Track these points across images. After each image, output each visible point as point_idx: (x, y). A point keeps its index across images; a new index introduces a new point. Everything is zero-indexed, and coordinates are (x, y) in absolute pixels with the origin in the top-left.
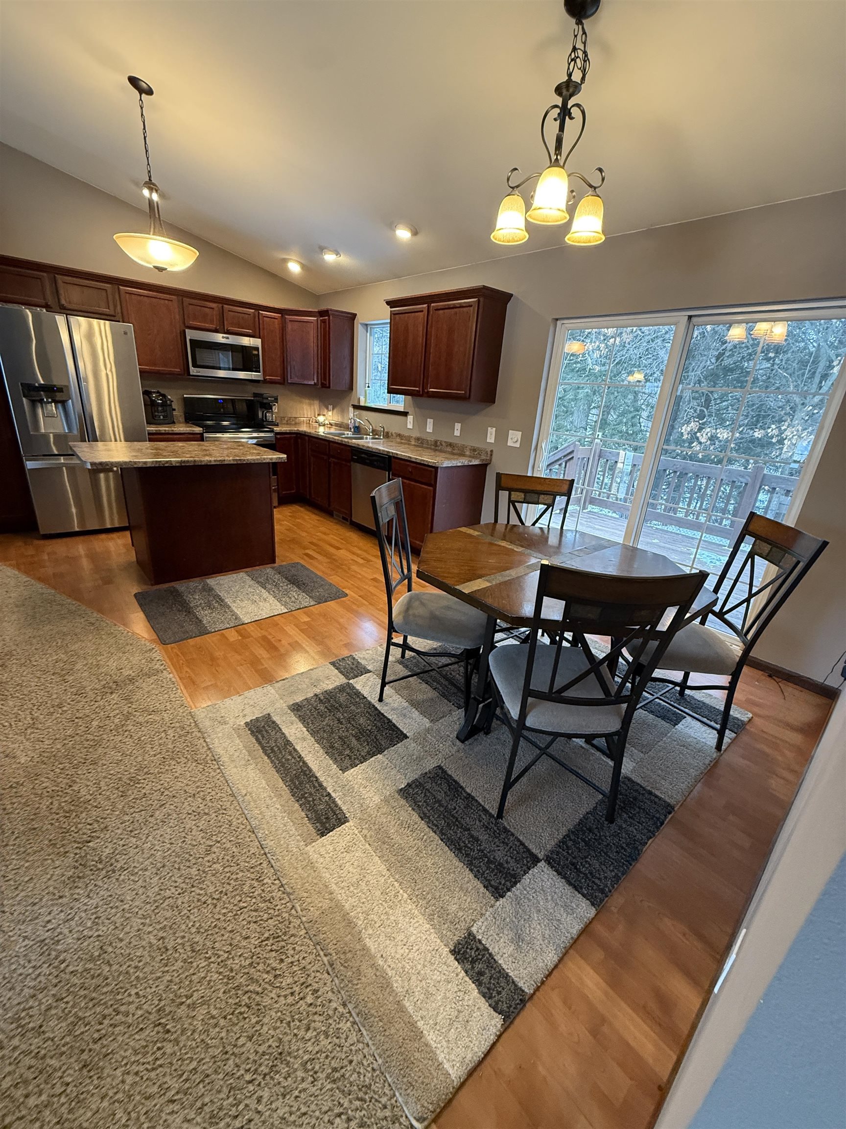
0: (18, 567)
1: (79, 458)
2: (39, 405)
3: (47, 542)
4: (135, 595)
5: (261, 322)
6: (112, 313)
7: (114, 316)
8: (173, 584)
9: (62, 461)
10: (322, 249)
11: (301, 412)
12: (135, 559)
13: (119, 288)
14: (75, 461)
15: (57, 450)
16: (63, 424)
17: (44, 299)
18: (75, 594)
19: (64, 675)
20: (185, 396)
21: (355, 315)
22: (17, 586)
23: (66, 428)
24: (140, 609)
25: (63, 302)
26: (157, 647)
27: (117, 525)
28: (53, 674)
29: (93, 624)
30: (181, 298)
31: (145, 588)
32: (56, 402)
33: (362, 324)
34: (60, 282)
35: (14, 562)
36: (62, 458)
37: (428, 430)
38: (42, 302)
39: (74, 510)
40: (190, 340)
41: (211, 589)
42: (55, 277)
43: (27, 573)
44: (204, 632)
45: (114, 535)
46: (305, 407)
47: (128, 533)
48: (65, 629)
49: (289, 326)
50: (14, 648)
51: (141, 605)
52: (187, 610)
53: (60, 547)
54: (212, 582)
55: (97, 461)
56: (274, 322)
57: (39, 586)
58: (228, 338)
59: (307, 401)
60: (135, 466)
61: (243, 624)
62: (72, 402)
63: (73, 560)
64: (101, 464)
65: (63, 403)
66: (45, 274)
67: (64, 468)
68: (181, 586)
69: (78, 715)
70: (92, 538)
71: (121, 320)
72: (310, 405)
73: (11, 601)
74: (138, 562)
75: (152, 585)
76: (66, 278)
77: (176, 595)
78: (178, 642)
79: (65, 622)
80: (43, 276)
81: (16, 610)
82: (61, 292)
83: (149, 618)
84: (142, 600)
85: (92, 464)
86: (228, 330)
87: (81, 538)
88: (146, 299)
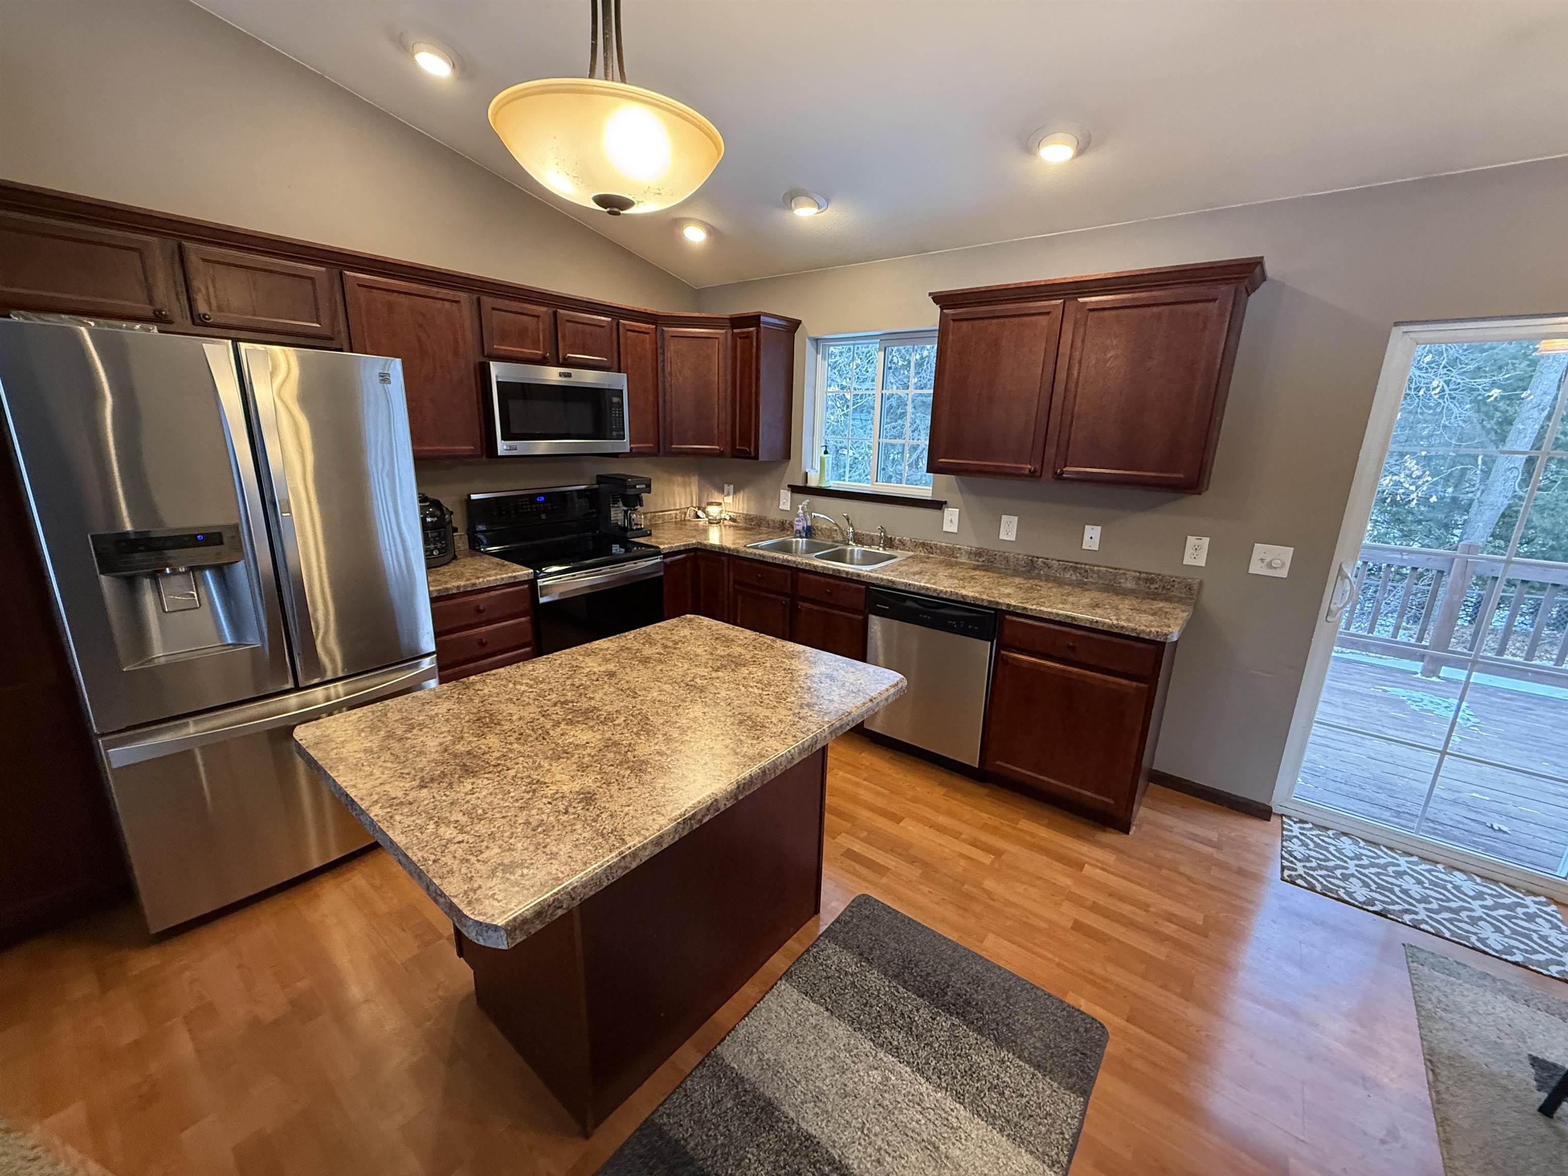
2: (147, 583)
5: (622, 340)
6: (328, 333)
7: (331, 339)
10: (791, 197)
11: (671, 500)
13: (341, 273)
16: (218, 622)
17: (151, 301)
20: (473, 497)
21: (797, 323)
23: (228, 634)
25: (202, 308)
30: (475, 296)
32: (200, 570)
33: (810, 339)
34: (194, 260)
37: (1003, 536)
38: (148, 311)
40: (498, 383)
42: (180, 247)
46: (678, 490)
49: (672, 347)
56: (643, 341)
58: (569, 375)
59: (679, 479)
65: (221, 567)
66: (154, 240)
71: (346, 347)
72: (684, 485)
76: (210, 249)
80: (147, 244)
82: (197, 283)
86: (564, 359)
88: (402, 299)
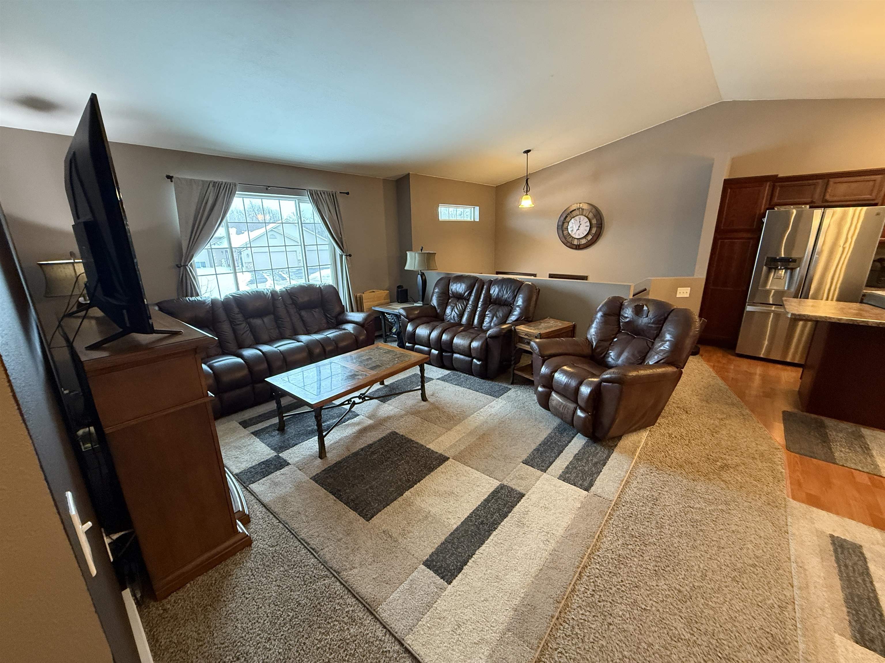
0: (713, 367)
1: (785, 308)
2: (773, 270)
3: (738, 359)
4: (784, 412)
7: (874, 201)
8: (823, 418)
9: (773, 309)
12: (797, 389)
14: (781, 310)
15: (773, 301)
16: (785, 284)
17: (812, 198)
18: (741, 395)
19: (713, 432)
22: (708, 377)
23: (786, 287)
24: (782, 422)
25: (827, 197)
26: (784, 450)
27: (796, 362)
28: (708, 429)
29: (744, 415)
31: (796, 411)
32: (786, 269)
34: (831, 183)
35: (712, 364)
36: (774, 306)
39: (766, 343)
41: (862, 436)
43: (717, 372)
44: (832, 460)
45: (789, 368)
47: (801, 370)
48: (725, 410)
50: (694, 406)
51: (784, 419)
52: (825, 440)
53: (744, 365)
54: (866, 432)
55: (797, 313)
57: (720, 382)
60: (829, 320)
61: (881, 477)
62: (800, 270)
63: (750, 376)
64: (799, 315)
65: (792, 269)
66: (821, 181)
67: (772, 314)
68: (829, 422)
69: (711, 454)
70: (771, 365)
71: (880, 204)
73: (702, 383)
74: (799, 392)
75: (802, 411)
76: (838, 179)
77: (822, 426)
78: (801, 454)
79: (727, 406)
81: (703, 389)
82: (829, 190)
83: (787, 431)
84: (787, 417)
85: (792, 314)
87: (762, 363)
